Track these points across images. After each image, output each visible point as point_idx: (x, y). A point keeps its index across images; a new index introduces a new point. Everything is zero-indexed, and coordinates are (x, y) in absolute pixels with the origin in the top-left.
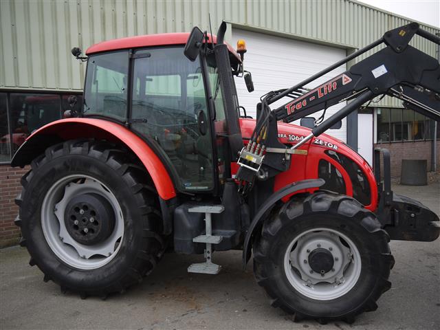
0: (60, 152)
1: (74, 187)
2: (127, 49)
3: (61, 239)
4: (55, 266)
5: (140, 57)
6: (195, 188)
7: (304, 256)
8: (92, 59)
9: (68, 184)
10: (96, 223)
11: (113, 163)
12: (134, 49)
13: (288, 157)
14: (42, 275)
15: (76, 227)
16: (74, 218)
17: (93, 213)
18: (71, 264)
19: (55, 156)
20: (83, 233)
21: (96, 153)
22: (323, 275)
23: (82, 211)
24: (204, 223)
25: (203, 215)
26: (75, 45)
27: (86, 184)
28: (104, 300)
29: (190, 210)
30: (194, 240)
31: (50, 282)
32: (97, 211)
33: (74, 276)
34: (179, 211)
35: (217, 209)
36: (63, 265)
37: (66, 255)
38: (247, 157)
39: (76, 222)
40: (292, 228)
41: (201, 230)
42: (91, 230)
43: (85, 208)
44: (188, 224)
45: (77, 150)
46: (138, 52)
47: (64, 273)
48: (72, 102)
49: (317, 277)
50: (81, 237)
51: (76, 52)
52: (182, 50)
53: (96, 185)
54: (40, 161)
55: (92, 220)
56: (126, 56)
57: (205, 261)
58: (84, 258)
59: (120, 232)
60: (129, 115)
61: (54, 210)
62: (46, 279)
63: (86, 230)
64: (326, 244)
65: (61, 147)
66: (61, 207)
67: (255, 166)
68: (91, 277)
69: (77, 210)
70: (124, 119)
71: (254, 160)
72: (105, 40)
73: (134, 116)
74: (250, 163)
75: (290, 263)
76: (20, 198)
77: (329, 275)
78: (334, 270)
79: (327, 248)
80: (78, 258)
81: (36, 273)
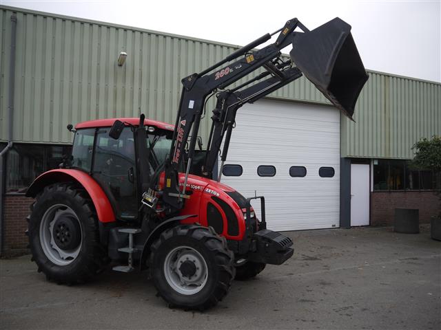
0: (51, 189)
1: (61, 212)
2: (94, 127)
3: (51, 246)
4: (44, 262)
5: (100, 132)
6: (126, 217)
7: (179, 265)
8: (78, 132)
9: (57, 210)
10: (69, 235)
11: (78, 197)
12: (97, 128)
13: (181, 200)
14: (37, 267)
15: (58, 238)
16: (57, 232)
17: (68, 229)
18: (57, 263)
19: (48, 190)
20: (62, 242)
21: (69, 191)
22: (190, 279)
23: (62, 228)
24: (128, 239)
25: (128, 234)
26: (70, 122)
27: (66, 211)
29: (120, 231)
30: (119, 250)
31: (42, 273)
32: (70, 228)
33: (54, 269)
34: (113, 231)
35: (133, 231)
36: (49, 261)
37: (51, 255)
38: (147, 198)
39: (58, 234)
41: (126, 244)
42: (66, 240)
43: (64, 225)
44: (117, 239)
45: (60, 189)
46: (101, 130)
47: (49, 267)
49: (186, 279)
50: (61, 244)
51: (70, 127)
53: (70, 211)
54: (41, 195)
55: (66, 233)
56: (94, 130)
57: (128, 265)
58: (63, 258)
60: (92, 169)
61: (49, 226)
62: (40, 270)
63: (63, 240)
64: (192, 258)
65: (52, 187)
66: (52, 224)
67: (151, 204)
68: (62, 270)
69: (60, 226)
70: (89, 170)
71: (150, 200)
73: (95, 170)
74: (148, 202)
75: (174, 271)
76: (29, 217)
77: (194, 279)
78: (196, 276)
79: (192, 260)
80: (59, 259)
81: (35, 266)
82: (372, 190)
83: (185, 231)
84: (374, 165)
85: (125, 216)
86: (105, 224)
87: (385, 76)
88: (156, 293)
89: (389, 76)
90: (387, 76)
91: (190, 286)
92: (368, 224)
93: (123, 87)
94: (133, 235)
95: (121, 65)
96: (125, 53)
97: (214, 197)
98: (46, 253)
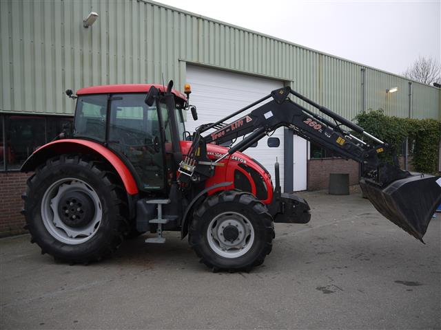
0: (57, 162)
1: (66, 187)
2: (106, 94)
3: (55, 224)
4: (50, 242)
5: (115, 99)
6: (151, 188)
7: (221, 231)
8: (81, 98)
9: (61, 185)
10: (81, 211)
11: (96, 170)
12: (111, 94)
13: (213, 168)
14: (40, 249)
15: (67, 215)
16: (65, 208)
17: (80, 205)
18: (63, 241)
19: (53, 165)
20: (72, 219)
21: (83, 163)
22: (232, 243)
23: (71, 204)
24: (157, 211)
25: (156, 205)
26: (68, 88)
27: (74, 185)
28: (86, 265)
29: (148, 202)
30: (151, 221)
31: (46, 255)
32: (83, 203)
33: (65, 249)
34: (140, 202)
35: (165, 201)
36: (57, 242)
37: (57, 233)
38: (184, 167)
39: (67, 211)
40: (212, 212)
41: (155, 215)
42: (78, 217)
43: (74, 201)
44: (146, 211)
45: (70, 161)
46: (114, 96)
47: (58, 247)
48: (65, 128)
49: (228, 243)
50: (70, 222)
51: (69, 93)
52: (145, 96)
53: (82, 185)
54: (42, 168)
55: (78, 209)
56: (105, 98)
57: (157, 237)
58: (71, 237)
59: (99, 217)
60: (107, 138)
61: (50, 203)
62: (43, 253)
63: (74, 217)
64: (234, 223)
65: (58, 159)
66: (55, 201)
67: (190, 173)
68: (77, 249)
69: (68, 203)
70: (103, 140)
71: (189, 169)
72: (92, 85)
73: (110, 139)
74: (186, 171)
76: (25, 194)
77: (236, 242)
78: (239, 239)
79: (235, 225)
81: (36, 248)
82: (309, 159)
83: (231, 197)
85: (149, 187)
87: (319, 54)
88: (199, 260)
89: (322, 54)
90: (321, 54)
91: (229, 250)
92: (305, 188)
93: (90, 51)
94: (163, 205)
95: (87, 27)
96: (96, 14)
97: (241, 165)
98: (50, 231)
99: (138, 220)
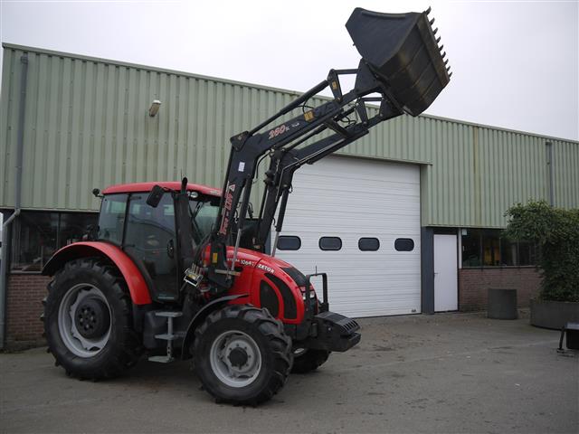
0: (74, 266)
1: (84, 293)
2: (125, 193)
3: (72, 334)
4: (63, 353)
5: (134, 199)
7: (227, 353)
8: (106, 197)
9: (80, 290)
10: (94, 321)
11: (108, 276)
12: (130, 193)
14: (54, 360)
15: (81, 324)
16: (80, 317)
17: (93, 314)
18: (79, 355)
19: (71, 268)
20: (85, 329)
21: (97, 268)
22: (240, 368)
23: (86, 311)
24: (167, 325)
25: (167, 318)
26: (96, 186)
27: (92, 291)
28: (95, 382)
29: (157, 314)
30: (157, 337)
31: (60, 366)
32: (96, 312)
33: (76, 362)
34: (149, 314)
35: (174, 314)
36: (69, 353)
37: (73, 345)
38: (190, 276)
39: (82, 320)
40: (215, 330)
41: (165, 330)
42: (91, 327)
43: (89, 309)
44: (153, 324)
45: (85, 265)
46: (134, 195)
47: (69, 359)
48: (89, 229)
49: (236, 369)
50: (84, 332)
51: (96, 192)
53: (97, 291)
54: (61, 272)
55: (92, 318)
56: (127, 196)
57: (166, 355)
58: (86, 349)
60: (123, 241)
61: (69, 310)
62: (57, 364)
63: (87, 326)
64: (243, 344)
65: (75, 263)
66: (74, 308)
67: (195, 282)
68: (86, 363)
69: (83, 310)
70: (120, 243)
71: (194, 278)
73: (127, 242)
74: (192, 281)
75: (221, 359)
76: (45, 299)
77: (245, 369)
78: (247, 365)
79: (243, 347)
80: (82, 349)
81: (51, 359)
82: (460, 267)
83: (235, 313)
84: (463, 236)
85: (163, 297)
86: (140, 307)
87: (474, 127)
88: (200, 386)
89: (478, 127)
90: (476, 127)
91: (240, 377)
92: (456, 308)
93: (155, 142)
94: (174, 319)
95: (153, 116)
96: (158, 102)
97: (268, 274)
98: (66, 343)
99: (146, 335)
